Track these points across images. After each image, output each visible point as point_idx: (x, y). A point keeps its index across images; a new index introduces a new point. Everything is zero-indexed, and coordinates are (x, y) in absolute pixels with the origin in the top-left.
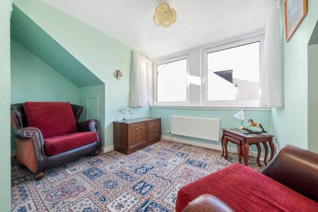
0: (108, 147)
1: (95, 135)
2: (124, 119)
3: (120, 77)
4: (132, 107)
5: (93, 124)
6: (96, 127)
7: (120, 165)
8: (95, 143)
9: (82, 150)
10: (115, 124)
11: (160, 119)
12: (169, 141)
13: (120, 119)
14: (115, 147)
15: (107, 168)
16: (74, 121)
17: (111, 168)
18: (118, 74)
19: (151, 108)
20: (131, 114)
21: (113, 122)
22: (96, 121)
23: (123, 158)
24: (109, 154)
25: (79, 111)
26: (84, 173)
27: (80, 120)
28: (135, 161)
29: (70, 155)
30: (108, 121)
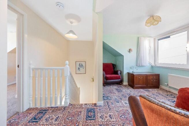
0: (125, 83)
1: (120, 77)
2: (133, 72)
3: (131, 52)
4: (137, 66)
5: (119, 72)
6: (120, 73)
7: (129, 91)
8: (120, 80)
9: (116, 81)
10: (128, 73)
11: (159, 74)
12: (167, 91)
13: (131, 71)
14: (128, 84)
15: (124, 90)
16: (113, 70)
17: (125, 91)
18: (130, 51)
19: (152, 67)
20: (137, 69)
21: (128, 72)
22: (120, 71)
23: (131, 89)
24: (125, 86)
25: (115, 66)
26: (116, 89)
27: (115, 70)
28: (137, 93)
29: (112, 82)
30: (125, 72)
